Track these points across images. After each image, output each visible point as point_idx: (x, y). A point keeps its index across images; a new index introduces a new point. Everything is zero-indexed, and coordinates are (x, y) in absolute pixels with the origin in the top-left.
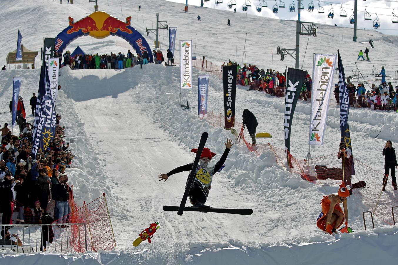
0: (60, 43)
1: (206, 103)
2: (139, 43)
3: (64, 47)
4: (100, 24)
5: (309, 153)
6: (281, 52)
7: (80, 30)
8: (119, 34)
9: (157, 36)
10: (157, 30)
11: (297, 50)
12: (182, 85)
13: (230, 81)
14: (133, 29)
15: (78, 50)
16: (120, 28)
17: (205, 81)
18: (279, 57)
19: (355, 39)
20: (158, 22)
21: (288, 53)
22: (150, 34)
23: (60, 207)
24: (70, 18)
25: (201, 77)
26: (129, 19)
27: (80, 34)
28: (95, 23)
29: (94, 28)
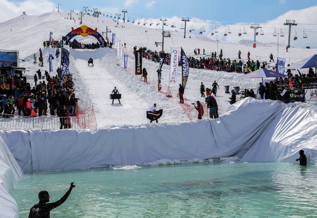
0: (68, 38)
1: (127, 65)
2: (100, 39)
3: (70, 39)
4: (84, 31)
6: (156, 44)
8: (92, 35)
9: (107, 35)
10: (107, 33)
11: (163, 43)
12: (118, 57)
13: (139, 57)
14: (98, 33)
15: (75, 40)
16: (93, 33)
17: (127, 56)
18: (156, 45)
19: (185, 37)
20: (107, 29)
21: (159, 44)
22: (104, 34)
23: (72, 108)
24: (72, 27)
25: (126, 54)
26: (96, 29)
27: (76, 34)
28: (82, 30)
29: (82, 32)
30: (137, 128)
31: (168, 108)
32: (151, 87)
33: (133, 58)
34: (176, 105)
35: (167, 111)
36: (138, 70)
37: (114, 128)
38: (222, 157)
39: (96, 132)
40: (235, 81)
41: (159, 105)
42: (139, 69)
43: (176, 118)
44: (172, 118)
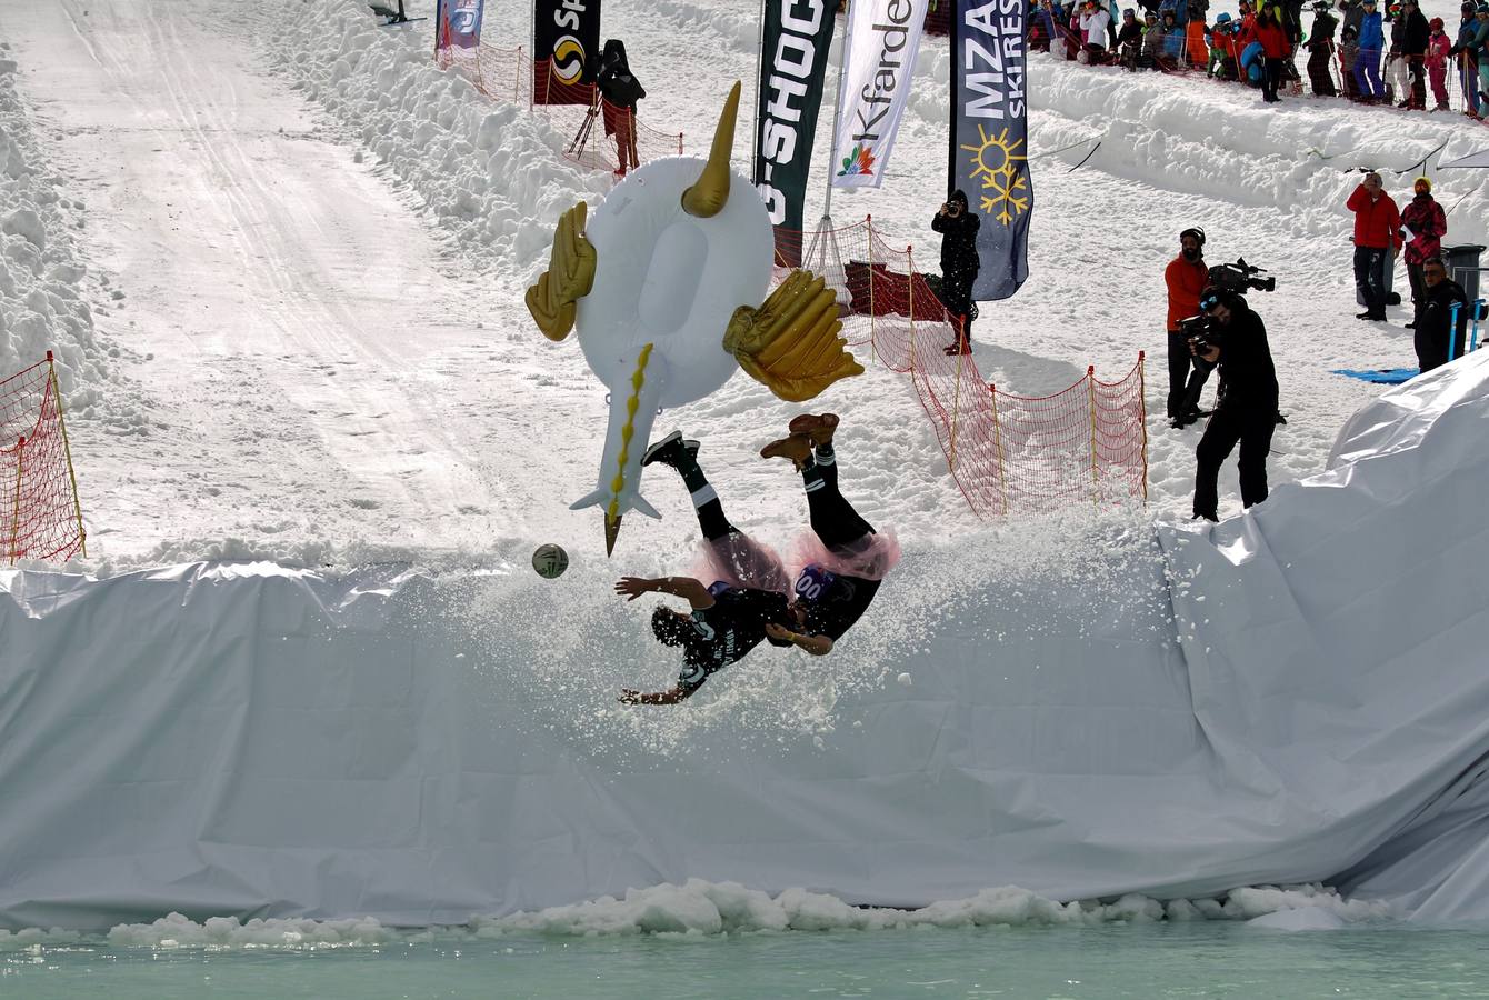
5: (827, 218)
30: (459, 574)
36: (564, 64)
37: (230, 571)
38: (1253, 887)
39: (66, 600)
42: (572, 56)
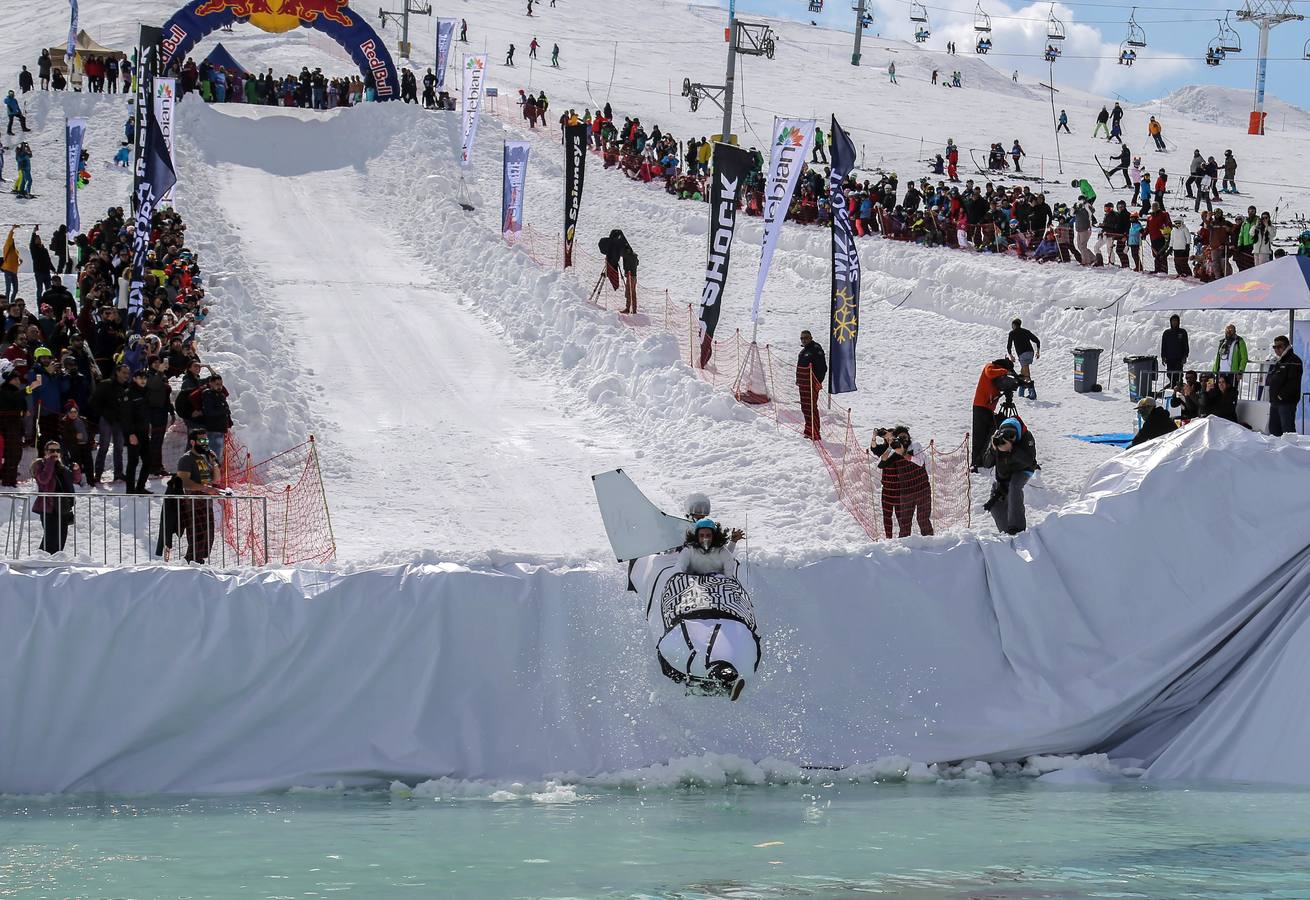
0: (178, 36)
1: (521, 205)
2: (368, 49)
3: (187, 46)
5: (754, 343)
6: (692, 91)
7: (228, 8)
8: (320, 24)
9: (406, 29)
10: (405, 16)
11: (729, 90)
14: (353, 15)
15: (220, 53)
16: (324, 11)
17: (521, 155)
18: (687, 100)
19: (856, 60)
21: (708, 95)
22: (388, 22)
25: (512, 146)
27: (227, 18)
29: (262, 6)
30: (565, 570)
31: (745, 463)
32: (653, 341)
33: (551, 172)
34: (793, 450)
35: (738, 479)
37: (429, 569)
38: (1041, 755)
39: (324, 587)
40: (1134, 326)
41: (694, 446)
43: (789, 523)
44: (766, 523)
